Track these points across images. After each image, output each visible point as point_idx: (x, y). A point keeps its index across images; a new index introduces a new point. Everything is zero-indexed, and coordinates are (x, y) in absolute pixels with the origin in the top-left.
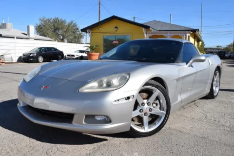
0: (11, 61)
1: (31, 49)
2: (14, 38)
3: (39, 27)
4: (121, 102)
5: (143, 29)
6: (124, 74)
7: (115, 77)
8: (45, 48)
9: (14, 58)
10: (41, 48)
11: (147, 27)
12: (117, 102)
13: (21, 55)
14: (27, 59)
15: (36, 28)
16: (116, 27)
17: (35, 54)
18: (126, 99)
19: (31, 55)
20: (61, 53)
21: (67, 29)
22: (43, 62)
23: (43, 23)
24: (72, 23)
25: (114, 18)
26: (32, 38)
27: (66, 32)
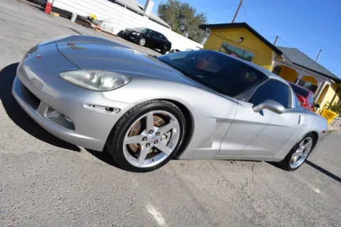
0: (110, 32)
1: (138, 26)
2: (124, 6)
3: (164, 6)
4: (97, 109)
5: (274, 53)
6: (123, 77)
7: (109, 76)
8: (153, 31)
9: (115, 30)
10: (148, 30)
11: (279, 52)
12: (92, 108)
13: (124, 29)
14: (128, 36)
15: (159, 7)
16: (242, 38)
17: (139, 34)
18: (106, 109)
19: (134, 33)
20: (169, 45)
21: (194, 21)
22: (144, 46)
23: (169, 3)
24: (202, 16)
25: (244, 26)
26: (146, 16)
27: (190, 23)
